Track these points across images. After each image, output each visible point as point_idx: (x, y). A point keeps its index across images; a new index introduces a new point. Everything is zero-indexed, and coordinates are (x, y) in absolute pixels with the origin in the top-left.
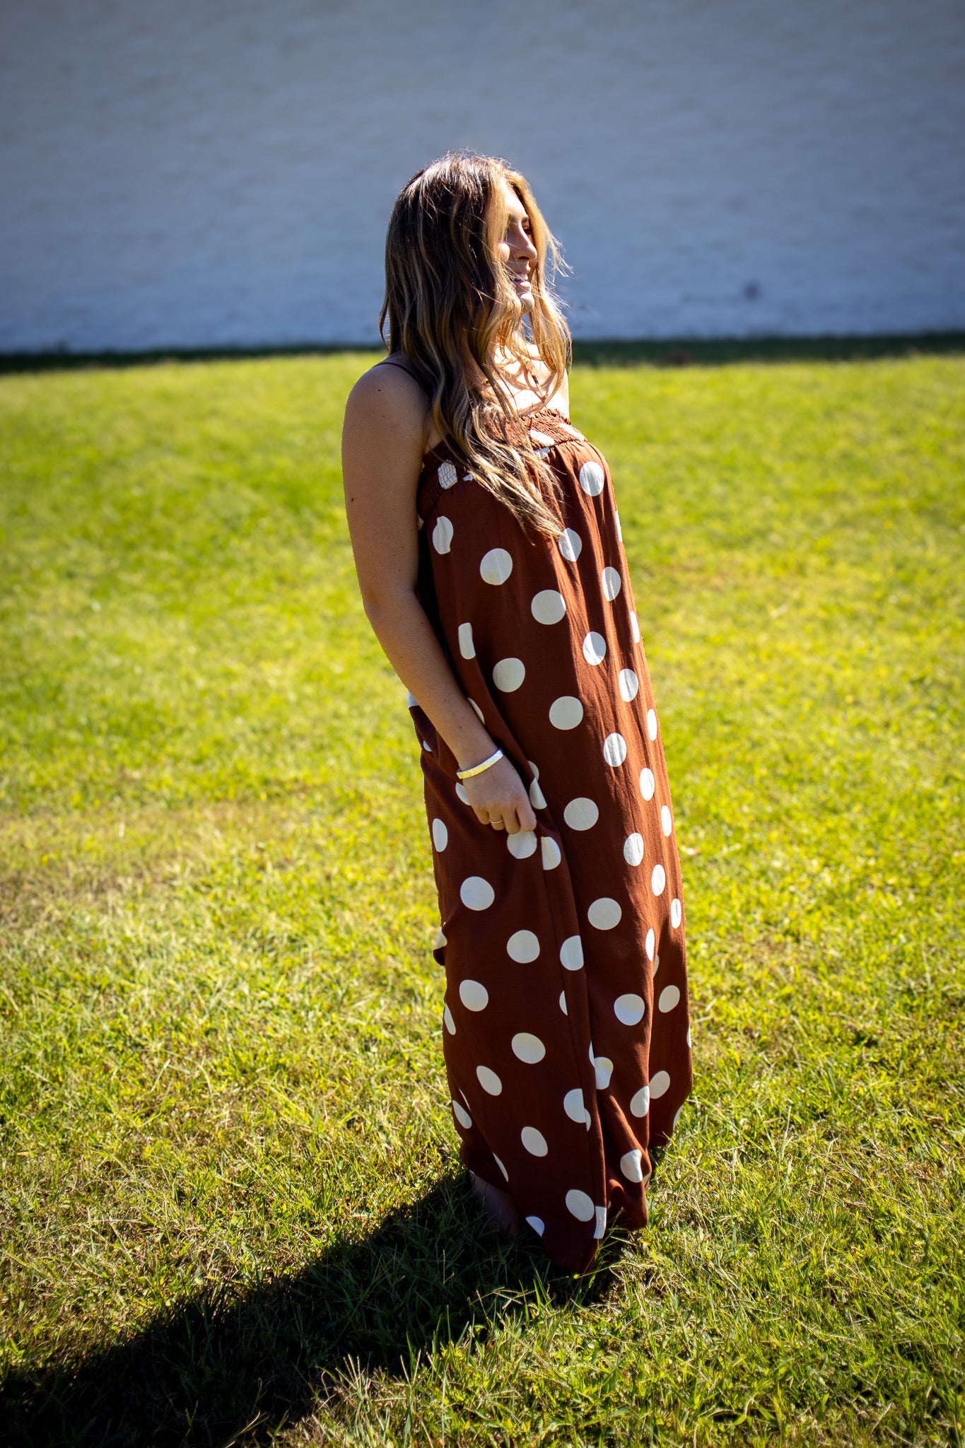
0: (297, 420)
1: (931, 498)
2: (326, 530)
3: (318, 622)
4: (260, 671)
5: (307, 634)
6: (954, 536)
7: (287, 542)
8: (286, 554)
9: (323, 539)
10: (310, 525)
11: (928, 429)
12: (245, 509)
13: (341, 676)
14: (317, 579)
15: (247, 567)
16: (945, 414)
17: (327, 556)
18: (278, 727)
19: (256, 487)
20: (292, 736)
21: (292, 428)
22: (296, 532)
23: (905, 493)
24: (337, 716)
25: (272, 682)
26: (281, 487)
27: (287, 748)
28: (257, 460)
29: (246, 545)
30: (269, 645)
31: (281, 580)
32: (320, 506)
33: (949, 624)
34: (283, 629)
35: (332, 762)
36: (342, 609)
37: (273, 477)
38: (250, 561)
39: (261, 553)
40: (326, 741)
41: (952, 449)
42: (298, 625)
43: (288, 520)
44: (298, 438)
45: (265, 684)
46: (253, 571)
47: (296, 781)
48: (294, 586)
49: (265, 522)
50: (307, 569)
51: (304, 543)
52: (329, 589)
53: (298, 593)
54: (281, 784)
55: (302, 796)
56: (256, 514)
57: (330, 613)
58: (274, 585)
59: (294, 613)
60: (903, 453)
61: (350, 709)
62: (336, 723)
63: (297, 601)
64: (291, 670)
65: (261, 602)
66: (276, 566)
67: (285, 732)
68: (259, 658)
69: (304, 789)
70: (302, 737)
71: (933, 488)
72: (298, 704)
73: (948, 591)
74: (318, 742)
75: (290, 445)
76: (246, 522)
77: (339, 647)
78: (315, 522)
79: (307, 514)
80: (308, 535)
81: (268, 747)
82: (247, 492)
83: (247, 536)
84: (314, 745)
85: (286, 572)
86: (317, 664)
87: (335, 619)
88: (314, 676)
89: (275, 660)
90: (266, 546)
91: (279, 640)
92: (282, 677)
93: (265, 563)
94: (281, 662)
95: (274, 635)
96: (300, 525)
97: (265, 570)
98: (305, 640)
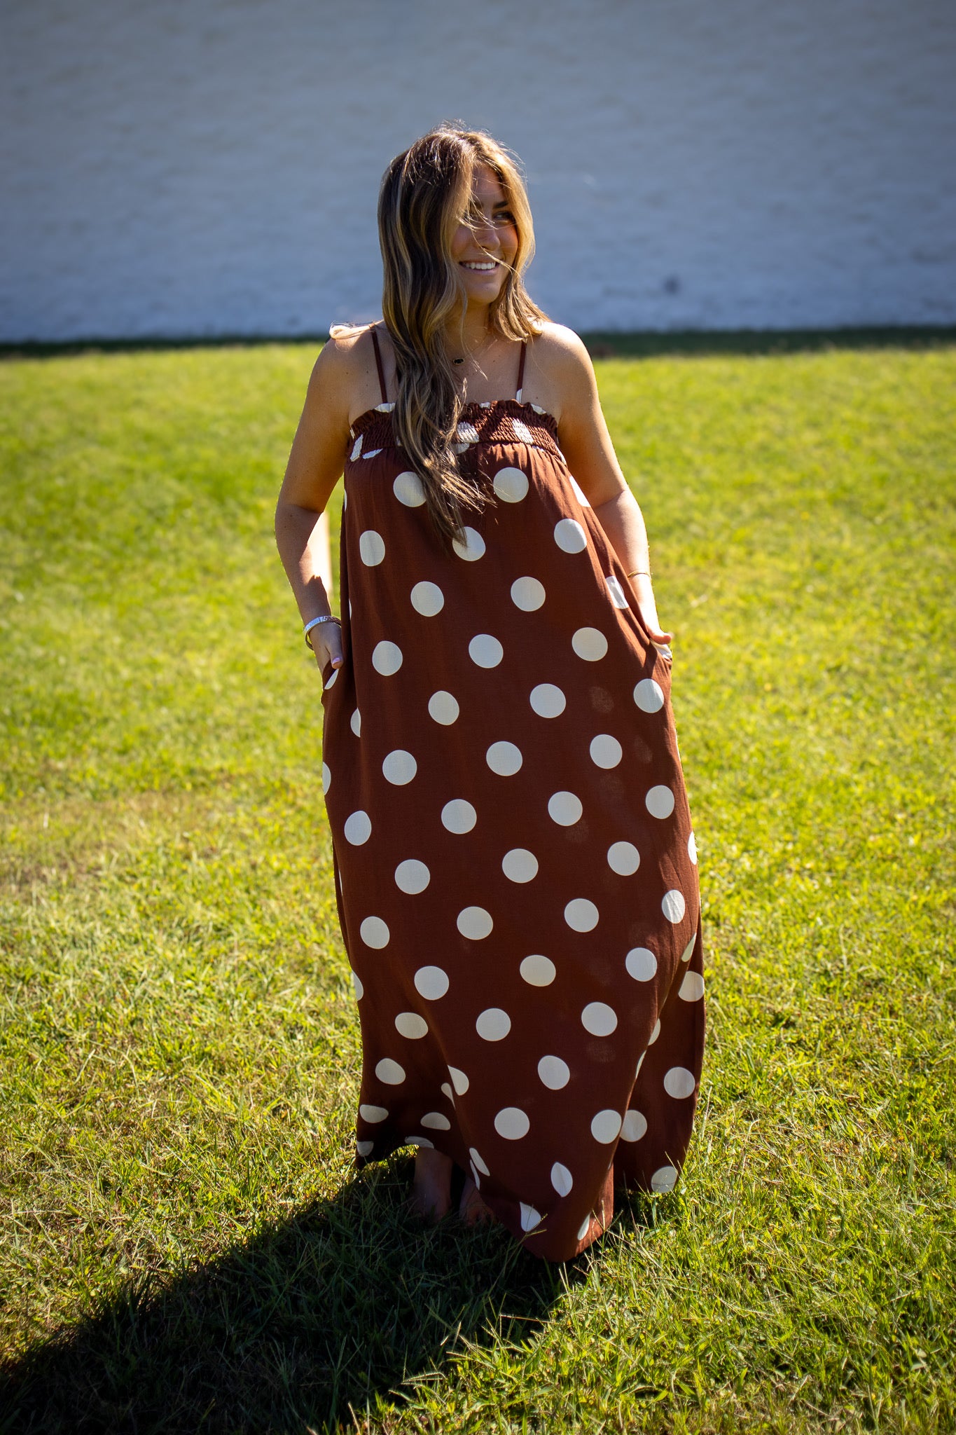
0: (221, 411)
1: (846, 490)
2: (251, 521)
3: (244, 613)
4: (185, 661)
5: (232, 624)
6: (869, 526)
7: (212, 532)
8: (211, 545)
9: (249, 529)
10: (234, 516)
11: (844, 422)
12: (170, 500)
13: (266, 666)
14: (243, 570)
15: (172, 558)
16: (860, 407)
17: (251, 547)
18: (203, 717)
19: (181, 478)
20: (217, 726)
21: (216, 419)
22: (220, 522)
23: (822, 484)
24: (262, 706)
25: (197, 672)
26: (205, 478)
27: (212, 739)
28: (181, 451)
29: (171, 536)
30: (194, 635)
31: (206, 571)
32: (244, 496)
33: (864, 613)
34: (208, 620)
35: (258, 751)
36: (267, 599)
37: (198, 468)
38: (175, 551)
39: (186, 543)
40: (251, 731)
41: (866, 442)
42: (224, 616)
43: (213, 511)
44: (222, 429)
45: (190, 674)
46: (178, 562)
47: (222, 770)
48: (219, 576)
49: (190, 513)
50: (231, 560)
51: (229, 534)
52: (254, 580)
53: (222, 584)
54: (206, 773)
55: (228, 785)
56: (180, 505)
57: (256, 603)
58: (198, 576)
59: (219, 603)
60: (819, 445)
61: (275, 699)
62: (261, 713)
63: (222, 591)
64: (216, 661)
65: (186, 593)
66: (200, 557)
67: (210, 722)
68: (184, 648)
69: (230, 778)
70: (228, 727)
71: (849, 480)
72: (223, 694)
73: (863, 581)
74: (243, 731)
75: (215, 436)
76: (170, 512)
77: (264, 637)
78: (240, 513)
79: (231, 504)
80: (233, 526)
81: (193, 738)
82: (171, 483)
83: (172, 526)
84: (239, 735)
85: (211, 562)
86: (242, 654)
87: (260, 609)
88: (240, 666)
89: (200, 650)
90: (191, 536)
91: (204, 631)
92: (207, 668)
93: (190, 553)
94: (206, 652)
95: (199, 625)
96: (225, 515)
97: (190, 561)
98: (230, 630)
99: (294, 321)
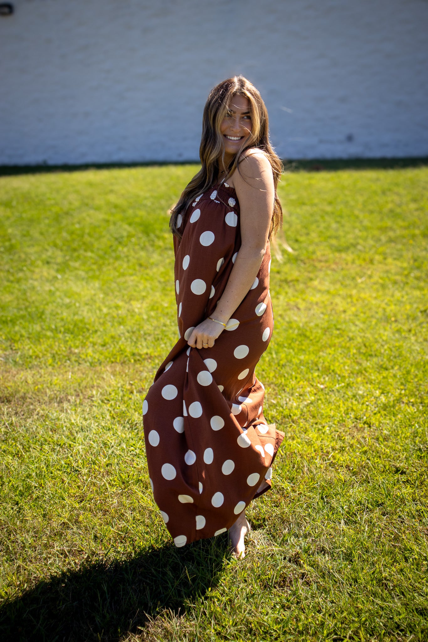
0: (148, 195)
2: (161, 243)
3: (157, 284)
4: (131, 305)
5: (152, 289)
7: (143, 248)
8: (143, 254)
9: (160, 247)
10: (153, 241)
12: (125, 234)
13: (167, 308)
14: (157, 265)
15: (126, 259)
17: (160, 255)
18: (139, 331)
19: (130, 224)
20: (145, 334)
21: (146, 198)
22: (147, 244)
23: (418, 228)
24: (165, 325)
25: (136, 310)
26: (141, 224)
27: (143, 340)
28: (130, 212)
29: (125, 250)
30: (135, 294)
31: (141, 265)
32: (157, 232)
34: (141, 287)
35: (163, 346)
36: (167, 278)
37: (137, 220)
38: (127, 256)
39: (132, 253)
40: (160, 337)
42: (148, 285)
43: (144, 239)
44: (148, 203)
45: (133, 311)
46: (128, 261)
47: (147, 354)
48: (146, 268)
49: (134, 240)
50: (152, 261)
51: (151, 249)
52: (162, 269)
53: (148, 271)
54: (140, 355)
55: (150, 361)
56: (129, 236)
57: (162, 280)
58: (137, 268)
59: (146, 280)
61: (170, 322)
62: (164, 328)
63: (147, 274)
64: (145, 305)
65: (132, 275)
66: (138, 259)
67: (142, 332)
68: (131, 300)
69: (150, 358)
70: (150, 335)
72: (148, 320)
74: (156, 337)
75: (145, 206)
76: (125, 239)
77: (166, 295)
78: (156, 240)
79: (152, 236)
80: (153, 245)
81: (134, 339)
82: (126, 226)
83: (126, 246)
85: (142, 261)
86: (156, 302)
87: (164, 282)
88: (155, 308)
89: (138, 300)
90: (134, 250)
91: (140, 292)
92: (141, 308)
93: (134, 257)
94: (140, 301)
95: (137, 289)
96: (149, 241)
97: (133, 261)
98: (151, 292)
99: (180, 155)
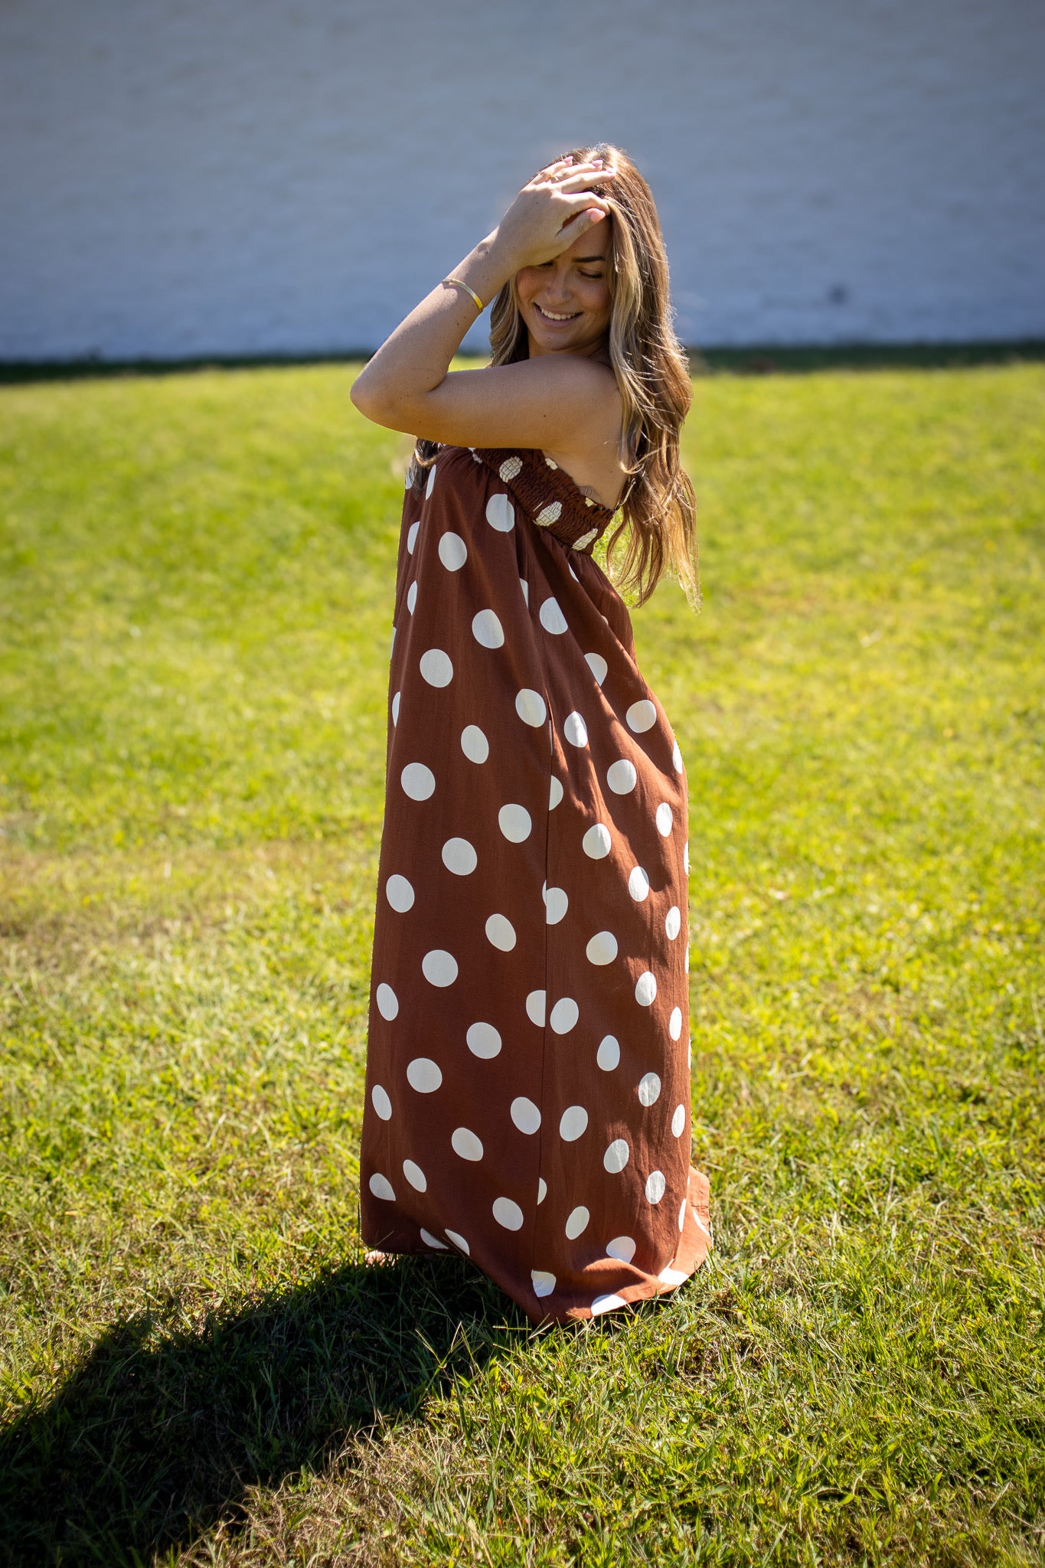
1: (1034, 517)
2: (382, 552)
4: (312, 701)
7: (340, 563)
8: (338, 577)
9: (378, 560)
10: (363, 545)
11: (1031, 443)
12: (294, 528)
14: (372, 603)
15: (296, 590)
17: (381, 579)
18: (333, 761)
19: (306, 504)
20: (348, 770)
22: (349, 552)
23: (1008, 511)
25: (326, 714)
26: (333, 504)
27: (342, 784)
28: (306, 476)
29: (296, 567)
30: (321, 673)
31: (333, 604)
32: (374, 525)
34: (336, 657)
37: (324, 494)
38: (300, 583)
39: (312, 575)
42: (352, 652)
43: (341, 540)
44: (350, 452)
45: (319, 715)
46: (303, 595)
47: (353, 818)
48: (347, 610)
49: (316, 542)
50: (361, 593)
51: (357, 564)
53: (352, 618)
54: (336, 821)
55: (361, 834)
56: (306, 534)
58: (325, 610)
59: (348, 640)
60: (1004, 468)
63: (350, 626)
64: (346, 701)
65: (312, 628)
66: (328, 589)
67: (340, 767)
68: (310, 687)
69: (361, 827)
70: (359, 772)
71: (1037, 507)
72: (355, 737)
74: (375, 777)
75: (342, 459)
76: (295, 542)
78: (370, 542)
79: (361, 533)
80: (362, 554)
81: (322, 782)
82: (296, 510)
83: (294, 556)
84: (371, 780)
85: (339, 595)
86: (373, 694)
88: (371, 707)
89: (328, 689)
90: (317, 567)
91: (332, 669)
92: (336, 708)
93: (316, 585)
94: (334, 691)
95: (327, 662)
96: (353, 545)
97: (316, 593)
